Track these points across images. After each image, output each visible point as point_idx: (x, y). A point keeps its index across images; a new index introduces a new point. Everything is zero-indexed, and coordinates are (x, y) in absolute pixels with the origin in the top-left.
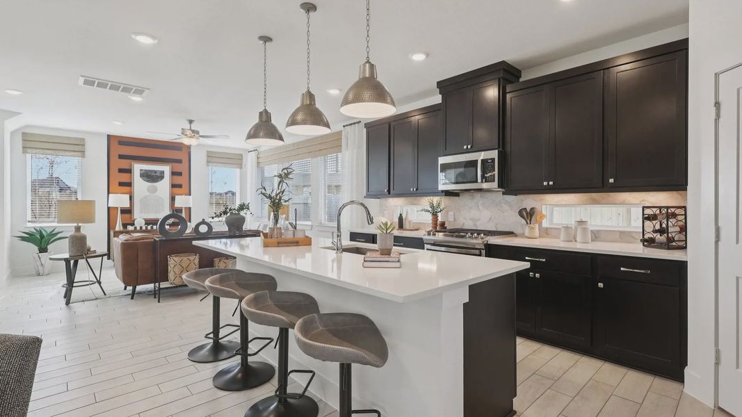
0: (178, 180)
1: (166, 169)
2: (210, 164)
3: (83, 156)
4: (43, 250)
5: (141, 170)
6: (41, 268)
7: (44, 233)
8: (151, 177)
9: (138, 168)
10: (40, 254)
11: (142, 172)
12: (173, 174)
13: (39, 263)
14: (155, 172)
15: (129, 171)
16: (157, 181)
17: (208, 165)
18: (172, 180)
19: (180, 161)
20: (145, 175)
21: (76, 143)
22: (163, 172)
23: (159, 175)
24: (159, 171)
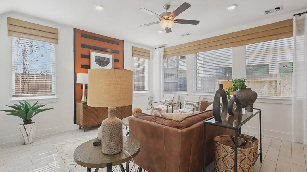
0: (118, 64)
1: (110, 57)
3: (57, 43)
5: (96, 57)
6: (26, 138)
7: (28, 106)
8: (101, 62)
9: (94, 55)
10: (26, 126)
11: (97, 58)
12: (114, 61)
13: (24, 134)
14: (104, 58)
15: (88, 57)
16: (105, 65)
18: (114, 65)
19: (118, 52)
20: (98, 60)
21: (52, 31)
22: (108, 59)
23: (106, 61)
24: (106, 58)
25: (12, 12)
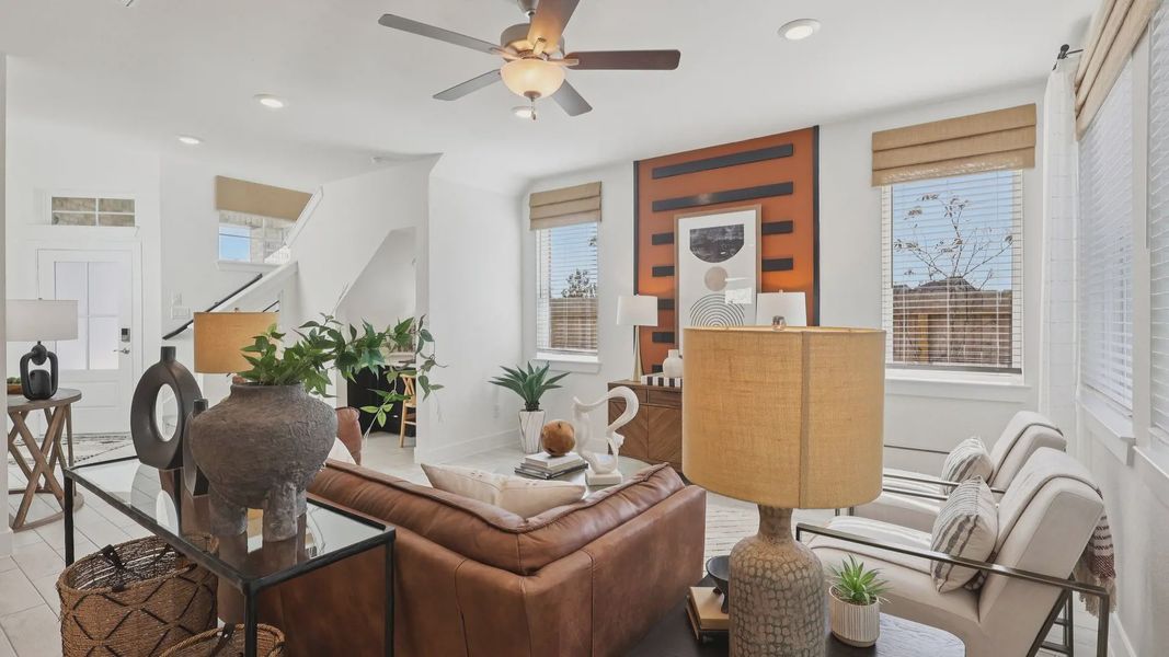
0: (781, 246)
1: (747, 219)
2: (885, 176)
4: (532, 406)
5: (693, 231)
8: (713, 245)
9: (687, 226)
11: (694, 236)
12: (768, 229)
14: (723, 230)
15: (670, 238)
16: (726, 258)
17: (876, 183)
18: (763, 246)
19: (786, 189)
20: (700, 243)
21: (588, 194)
22: (740, 229)
23: (731, 238)
24: (730, 227)
25: (534, 181)
